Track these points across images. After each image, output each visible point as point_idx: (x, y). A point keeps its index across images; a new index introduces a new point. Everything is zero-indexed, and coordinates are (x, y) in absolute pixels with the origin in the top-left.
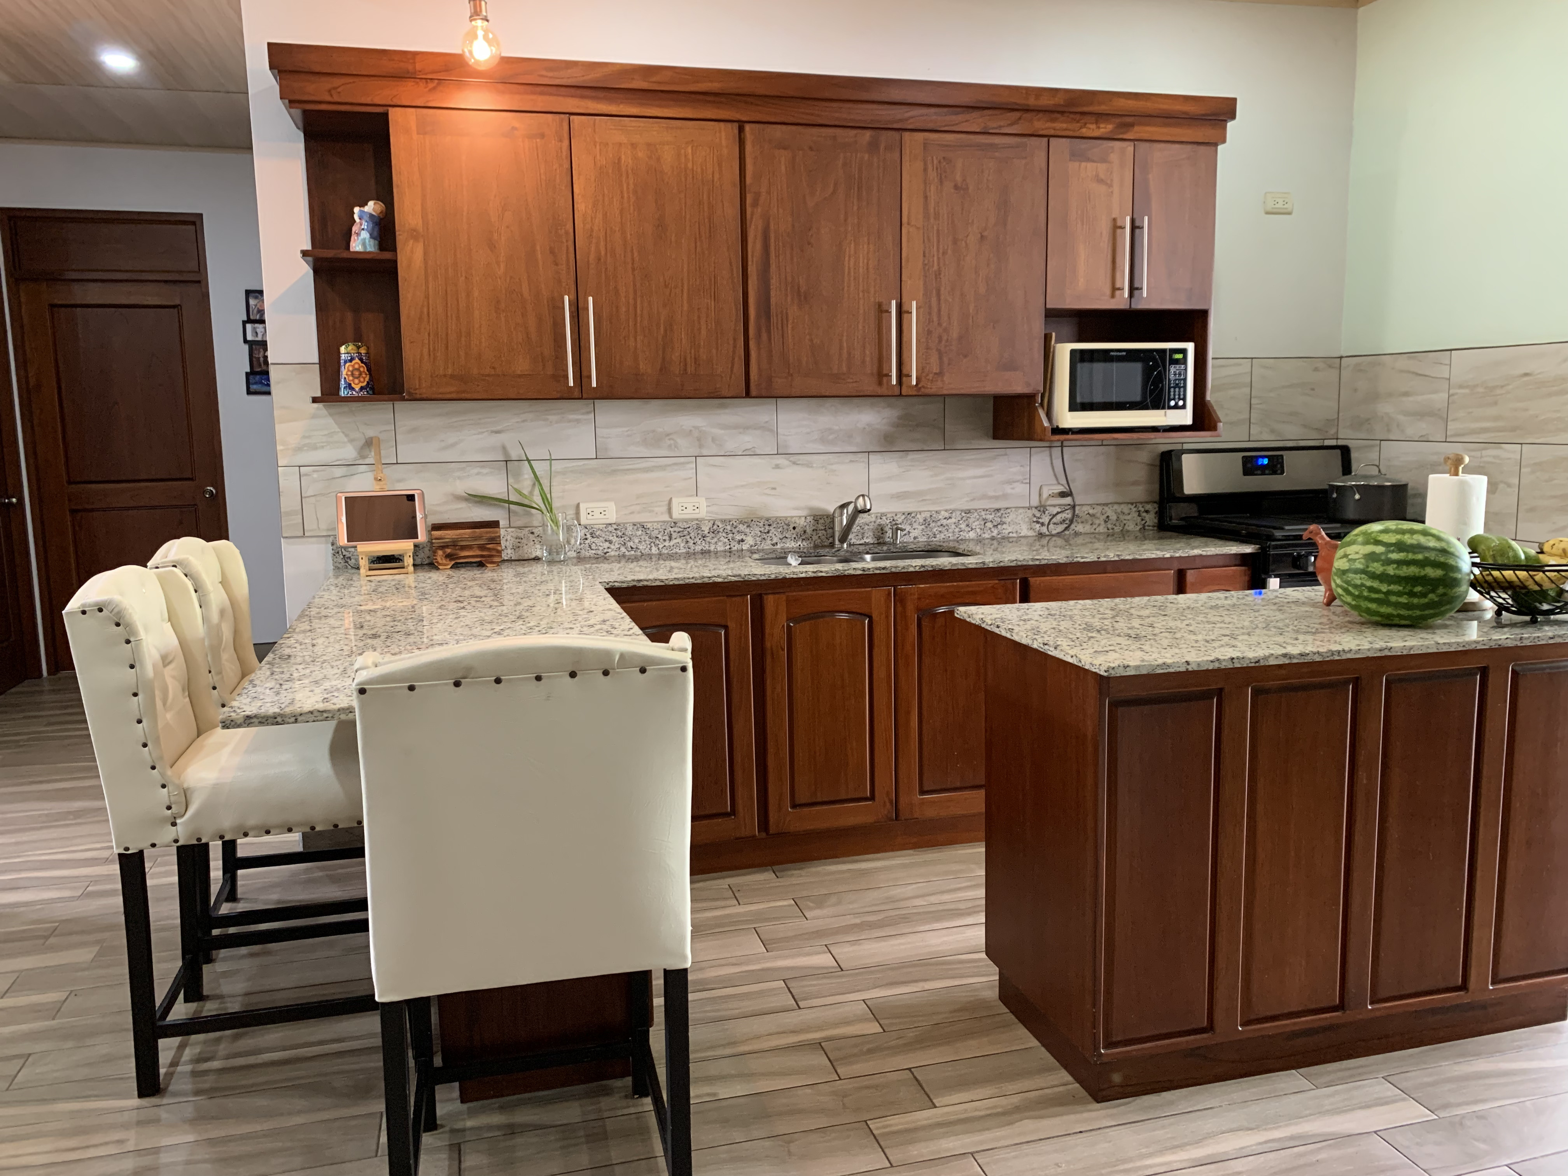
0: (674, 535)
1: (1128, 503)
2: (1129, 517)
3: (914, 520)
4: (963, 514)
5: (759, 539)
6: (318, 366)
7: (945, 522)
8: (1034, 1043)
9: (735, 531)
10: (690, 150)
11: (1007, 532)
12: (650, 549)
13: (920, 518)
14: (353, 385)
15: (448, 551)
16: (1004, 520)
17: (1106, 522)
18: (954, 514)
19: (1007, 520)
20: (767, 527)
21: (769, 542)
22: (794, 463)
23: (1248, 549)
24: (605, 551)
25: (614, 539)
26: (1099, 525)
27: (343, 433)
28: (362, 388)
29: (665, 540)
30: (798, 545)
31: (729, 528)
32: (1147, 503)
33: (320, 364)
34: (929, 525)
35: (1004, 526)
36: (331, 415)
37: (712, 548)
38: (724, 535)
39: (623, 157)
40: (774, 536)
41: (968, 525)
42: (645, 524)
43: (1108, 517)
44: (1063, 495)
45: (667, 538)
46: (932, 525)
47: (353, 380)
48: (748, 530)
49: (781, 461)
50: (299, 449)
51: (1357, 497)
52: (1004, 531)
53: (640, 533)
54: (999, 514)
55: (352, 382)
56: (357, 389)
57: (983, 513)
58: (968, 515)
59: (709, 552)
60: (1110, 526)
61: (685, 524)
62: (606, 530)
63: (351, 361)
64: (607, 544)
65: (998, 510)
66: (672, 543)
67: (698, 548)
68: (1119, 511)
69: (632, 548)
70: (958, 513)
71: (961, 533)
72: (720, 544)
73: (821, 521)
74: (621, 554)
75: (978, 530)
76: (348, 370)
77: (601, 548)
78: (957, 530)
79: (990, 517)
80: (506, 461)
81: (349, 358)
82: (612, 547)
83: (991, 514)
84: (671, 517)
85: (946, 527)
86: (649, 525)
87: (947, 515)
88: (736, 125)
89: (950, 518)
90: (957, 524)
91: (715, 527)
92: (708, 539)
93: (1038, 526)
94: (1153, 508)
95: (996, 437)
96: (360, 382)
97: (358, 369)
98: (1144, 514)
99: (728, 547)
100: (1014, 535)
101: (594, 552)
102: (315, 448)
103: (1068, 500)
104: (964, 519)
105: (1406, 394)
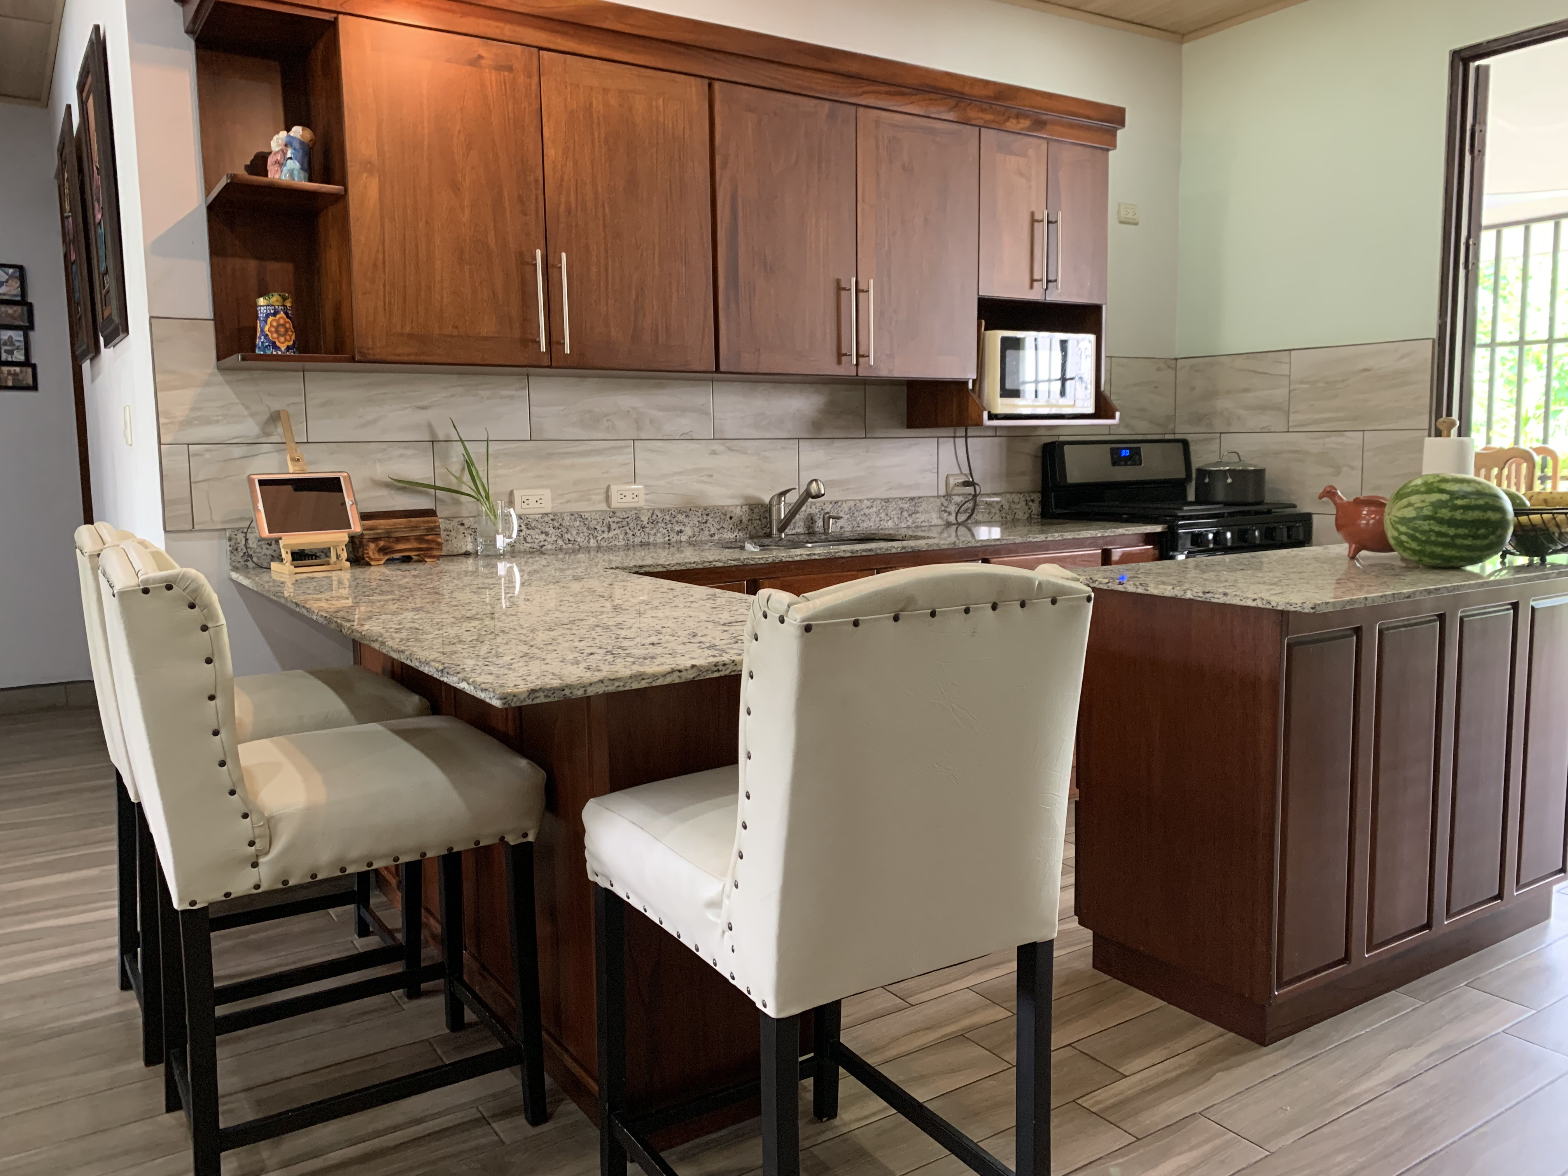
0: (613, 526)
1: (1018, 493)
2: (1018, 506)
3: (840, 509)
4: (883, 503)
5: (697, 530)
6: (212, 323)
7: (867, 511)
8: (1160, 1003)
9: (674, 521)
10: (661, 103)
11: (920, 521)
12: (589, 542)
13: (846, 507)
14: (278, 344)
15: (382, 543)
16: (917, 509)
17: (1000, 511)
18: (875, 503)
19: (920, 509)
20: (705, 517)
21: (707, 533)
22: (730, 449)
23: (1158, 528)
24: (541, 544)
25: (551, 531)
26: (995, 514)
27: (243, 404)
28: (288, 348)
29: (603, 532)
30: (734, 536)
31: (668, 518)
32: (1033, 492)
33: (215, 320)
34: (853, 514)
35: (918, 515)
36: (228, 383)
37: (651, 540)
38: (663, 525)
39: (594, 103)
40: (711, 527)
41: (887, 515)
42: (583, 514)
43: (1002, 506)
44: (966, 484)
45: (606, 529)
46: (856, 514)
47: (278, 338)
48: (686, 520)
49: (717, 446)
50: (187, 423)
51: (1229, 481)
52: (918, 520)
53: (578, 523)
54: (913, 503)
55: (276, 341)
56: (283, 349)
57: (900, 502)
58: (887, 504)
59: (648, 544)
60: (1004, 515)
61: (624, 513)
62: (542, 520)
63: (275, 314)
64: (543, 537)
65: (912, 499)
66: (611, 535)
67: (637, 540)
68: (1011, 500)
69: (569, 540)
70: (879, 502)
71: (882, 522)
72: (659, 535)
73: (756, 510)
74: (558, 546)
75: (896, 519)
76: (271, 326)
77: (537, 541)
78: (878, 519)
79: (906, 506)
80: (433, 442)
81: (272, 312)
82: (549, 539)
83: (906, 503)
84: (609, 506)
85: (869, 517)
86: (587, 515)
87: (869, 504)
88: (706, 82)
89: (872, 507)
90: (878, 513)
91: (654, 517)
92: (647, 530)
93: (946, 515)
94: (1037, 497)
95: (908, 427)
96: (286, 340)
97: (283, 325)
98: (1030, 503)
99: (667, 538)
100: (926, 524)
101: (529, 545)
102: (208, 422)
103: (970, 490)
104: (884, 508)
105: (1246, 390)
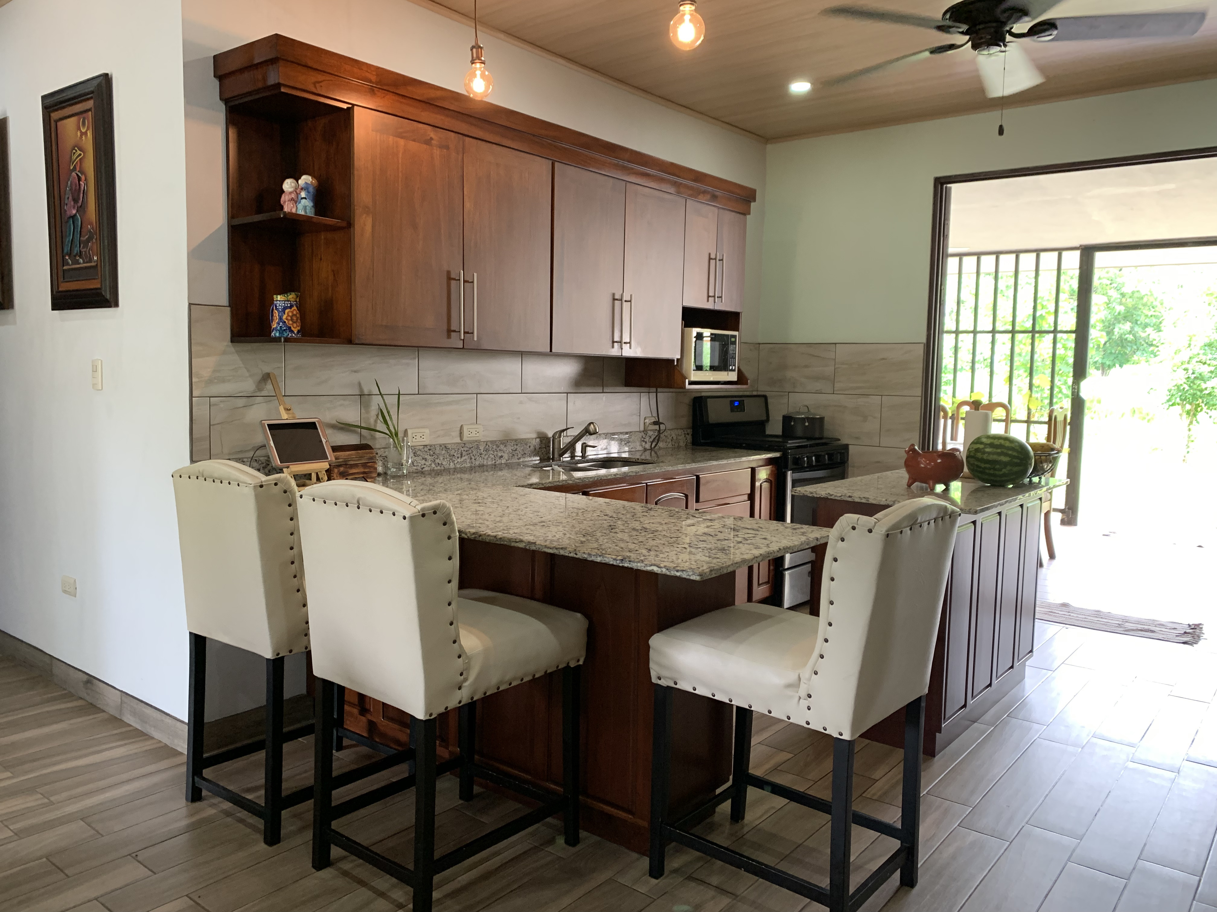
0: (464, 453)
1: (681, 429)
6: (229, 309)
9: (498, 449)
11: (631, 447)
12: (450, 465)
14: (292, 328)
15: (342, 469)
17: (672, 440)
19: (631, 440)
20: (515, 446)
21: (516, 457)
22: (530, 400)
25: (428, 457)
26: (669, 442)
31: (495, 447)
33: (230, 306)
36: (237, 352)
37: (485, 463)
39: (492, 173)
42: (447, 445)
43: (673, 437)
44: (655, 423)
45: (459, 455)
48: (505, 449)
49: (523, 398)
50: (210, 382)
51: (807, 424)
53: (444, 452)
56: (295, 332)
59: (483, 466)
61: (470, 444)
62: (423, 450)
64: (423, 462)
65: (627, 433)
66: (462, 459)
67: (477, 463)
69: (439, 464)
74: (432, 468)
77: (420, 465)
80: (360, 395)
81: (289, 305)
82: (427, 463)
84: (461, 439)
88: (550, 162)
91: (487, 447)
92: (483, 456)
93: (644, 443)
94: (690, 431)
95: (625, 386)
96: (297, 326)
97: (296, 315)
99: (494, 461)
100: (634, 450)
101: (415, 468)
102: (223, 380)
105: (806, 366)
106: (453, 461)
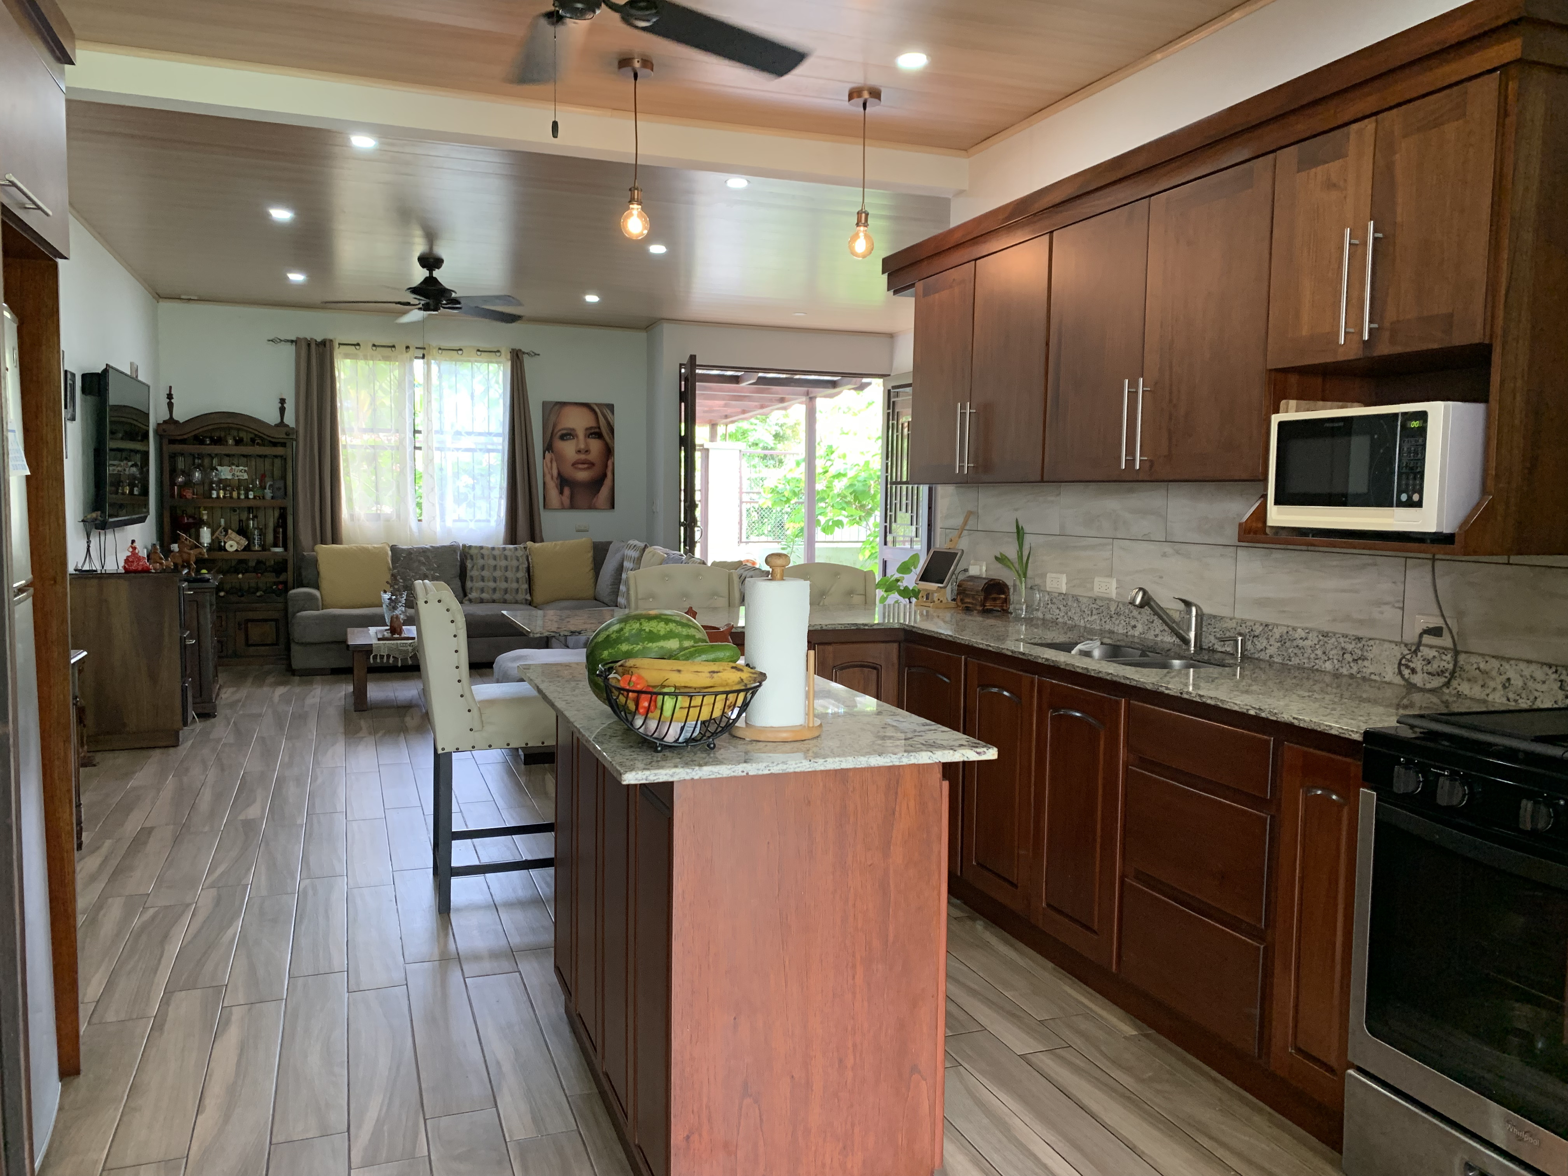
0: (1095, 612)
1: (1543, 664)
2: (1544, 688)
3: (1270, 634)
4: (1321, 638)
5: (1146, 628)
7: (1301, 643)
9: (1130, 615)
11: (1369, 671)
12: (1081, 621)
13: (1277, 633)
15: (962, 596)
16: (1365, 654)
17: (1504, 687)
18: (1311, 635)
19: (1370, 655)
21: (1152, 633)
22: (1177, 552)
24: (1058, 617)
26: (1494, 689)
27: (961, 506)
29: (1089, 615)
31: (1127, 611)
34: (1285, 643)
35: (1366, 663)
37: (1116, 629)
38: (1123, 618)
41: (1324, 653)
43: (1509, 680)
45: (1091, 613)
46: (1288, 644)
48: (1139, 617)
49: (1167, 548)
52: (1365, 670)
53: (1076, 605)
54: (1360, 645)
57: (1342, 640)
58: (1326, 639)
60: (1511, 696)
61: (1100, 602)
62: (1059, 598)
64: (1058, 611)
65: (1359, 639)
66: (1093, 618)
68: (1527, 673)
69: (1071, 617)
70: (1315, 634)
71: (1317, 661)
75: (1336, 661)
77: (1056, 614)
78: (1313, 656)
79: (1350, 647)
82: (1061, 614)
83: (1351, 643)
84: (1093, 594)
85: (1302, 650)
86: (1081, 599)
87: (1303, 635)
89: (1306, 639)
90: (1313, 648)
91: (1118, 609)
92: (1113, 619)
99: (1125, 631)
100: (1377, 678)
101: (1052, 616)
102: (951, 516)
104: (1321, 643)
106: (1084, 618)
